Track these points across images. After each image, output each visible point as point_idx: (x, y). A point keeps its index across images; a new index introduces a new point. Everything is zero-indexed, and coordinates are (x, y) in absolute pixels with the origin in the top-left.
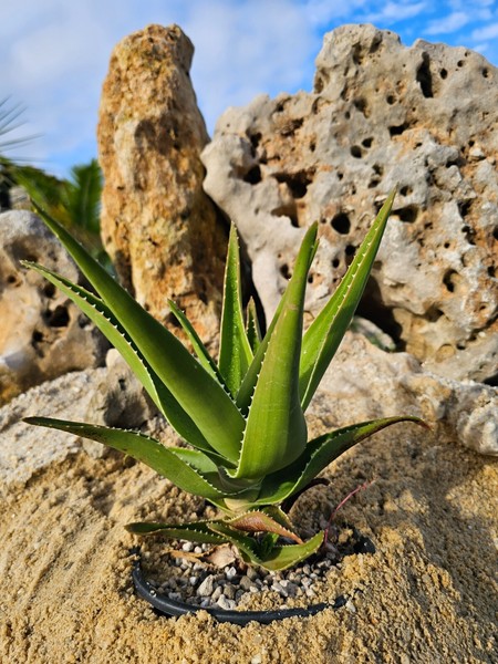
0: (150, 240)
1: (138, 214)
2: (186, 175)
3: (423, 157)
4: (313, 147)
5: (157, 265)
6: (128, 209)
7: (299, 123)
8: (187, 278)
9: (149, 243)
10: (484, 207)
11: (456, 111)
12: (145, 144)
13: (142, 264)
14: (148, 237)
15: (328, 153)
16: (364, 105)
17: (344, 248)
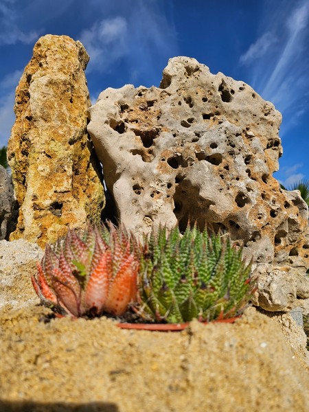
3: (223, 128)
6: (32, 131)
7: (151, 103)
8: (68, 181)
9: (43, 154)
10: (257, 161)
11: (239, 111)
13: (36, 167)
14: (43, 151)
15: (167, 122)
16: (189, 101)
17: (175, 177)
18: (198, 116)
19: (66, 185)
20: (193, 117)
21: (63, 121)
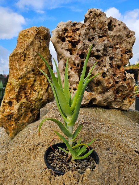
3: (104, 44)
4: (79, 36)
7: (78, 29)
10: (116, 59)
11: (115, 36)
15: (83, 39)
17: (81, 62)
18: (96, 37)
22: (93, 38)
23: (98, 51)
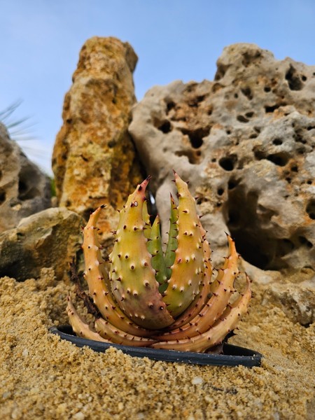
0: (82, 156)
1: (77, 138)
2: (116, 119)
3: (290, 121)
4: (210, 113)
5: (83, 174)
6: (71, 135)
7: (201, 98)
8: (104, 186)
9: (80, 158)
11: (313, 100)
12: (91, 93)
13: (72, 171)
14: (80, 154)
15: (220, 118)
16: (248, 92)
17: (227, 181)
18: (259, 109)
19: (102, 190)
20: (253, 110)
21: (102, 122)
22: (250, 115)
23: (278, 142)
